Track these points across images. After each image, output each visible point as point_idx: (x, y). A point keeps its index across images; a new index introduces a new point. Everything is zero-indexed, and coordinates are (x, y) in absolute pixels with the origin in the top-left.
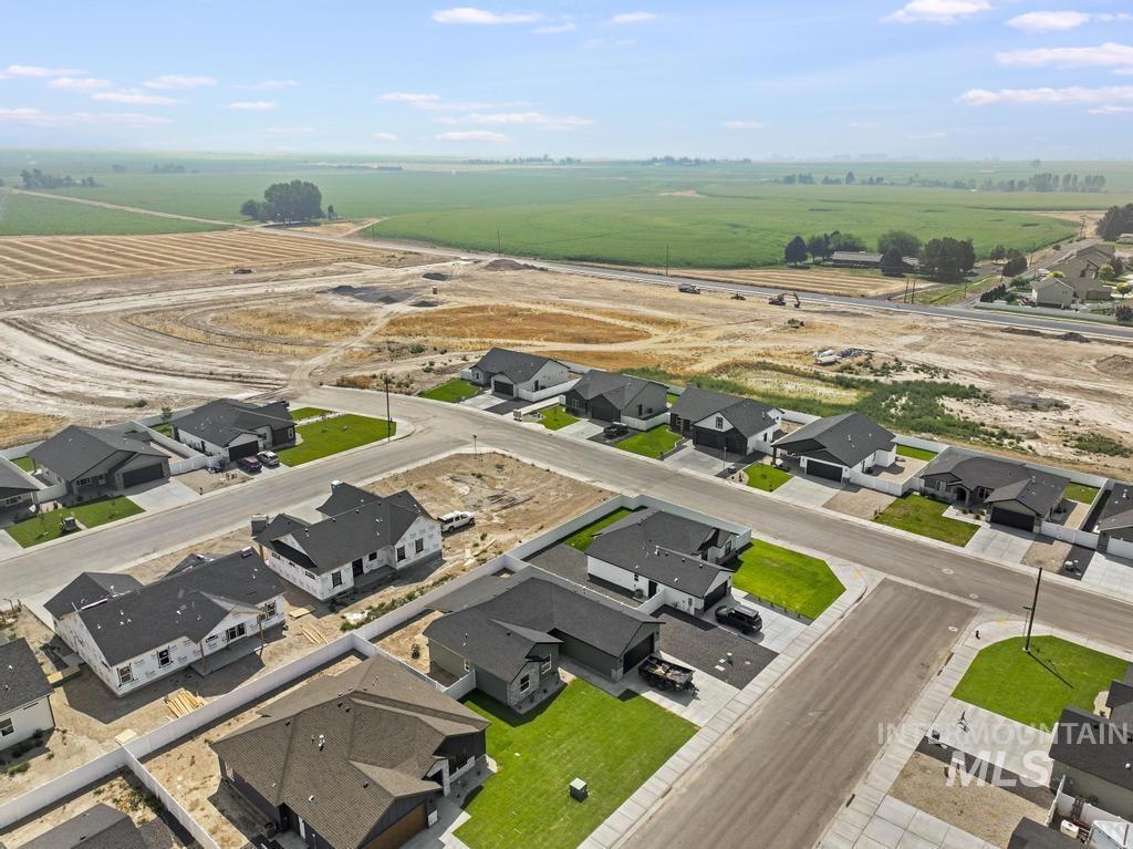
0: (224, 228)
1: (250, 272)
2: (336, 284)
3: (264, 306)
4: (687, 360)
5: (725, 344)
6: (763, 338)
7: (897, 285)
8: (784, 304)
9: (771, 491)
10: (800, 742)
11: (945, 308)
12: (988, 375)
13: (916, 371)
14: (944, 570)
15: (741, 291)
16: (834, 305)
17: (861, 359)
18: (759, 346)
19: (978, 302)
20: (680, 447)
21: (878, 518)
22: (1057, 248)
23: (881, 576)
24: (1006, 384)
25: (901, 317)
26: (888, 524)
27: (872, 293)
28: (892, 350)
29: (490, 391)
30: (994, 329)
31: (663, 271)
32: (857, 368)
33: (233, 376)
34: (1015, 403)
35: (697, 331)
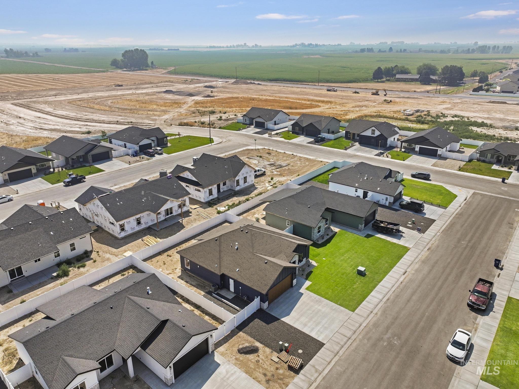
0: (104, 72)
1: (122, 86)
2: (165, 90)
3: (133, 97)
4: (341, 114)
5: (357, 109)
6: (374, 107)
7: (429, 88)
8: (379, 95)
9: (404, 160)
10: (462, 253)
11: (455, 95)
12: (488, 118)
13: (453, 117)
14: (502, 188)
15: (357, 90)
16: (402, 95)
17: (426, 113)
18: (374, 109)
19: (471, 93)
20: (353, 146)
21: (460, 169)
22: (501, 72)
23: (472, 191)
24: (499, 121)
25: (436, 99)
26: (467, 172)
27: (418, 90)
28: (437, 110)
29: (253, 126)
30: (483, 102)
31: (317, 84)
32: (424, 116)
33: (128, 122)
34: (506, 128)
35: (342, 104)
